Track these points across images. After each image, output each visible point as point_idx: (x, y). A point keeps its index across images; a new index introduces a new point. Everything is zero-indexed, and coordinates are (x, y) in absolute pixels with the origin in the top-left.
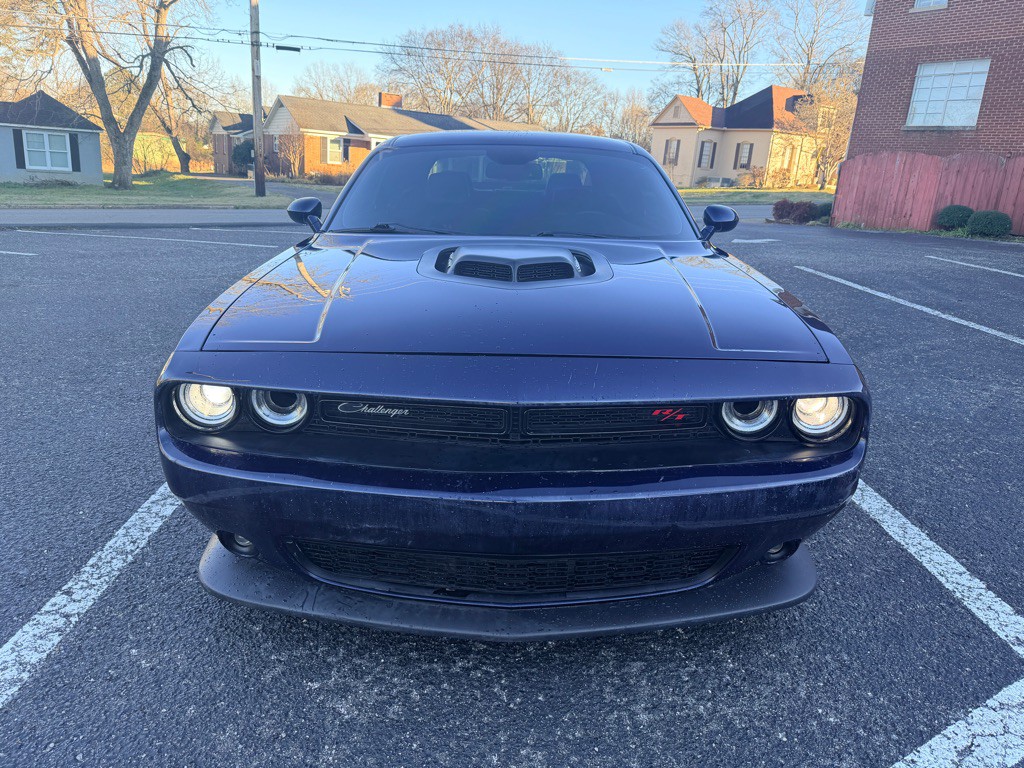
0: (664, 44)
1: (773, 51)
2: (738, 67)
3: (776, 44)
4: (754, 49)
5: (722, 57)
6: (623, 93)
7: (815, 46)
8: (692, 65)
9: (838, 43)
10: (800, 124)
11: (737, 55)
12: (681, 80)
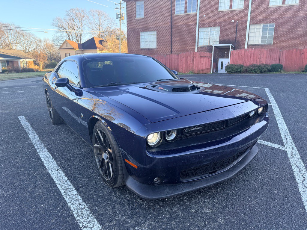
0: (55, 24)
1: (89, 27)
2: (80, 32)
3: (90, 25)
4: (84, 26)
5: (74, 28)
6: (42, 39)
7: (101, 26)
8: (65, 31)
9: (107, 26)
10: (104, 48)
11: (79, 28)
12: (63, 35)
